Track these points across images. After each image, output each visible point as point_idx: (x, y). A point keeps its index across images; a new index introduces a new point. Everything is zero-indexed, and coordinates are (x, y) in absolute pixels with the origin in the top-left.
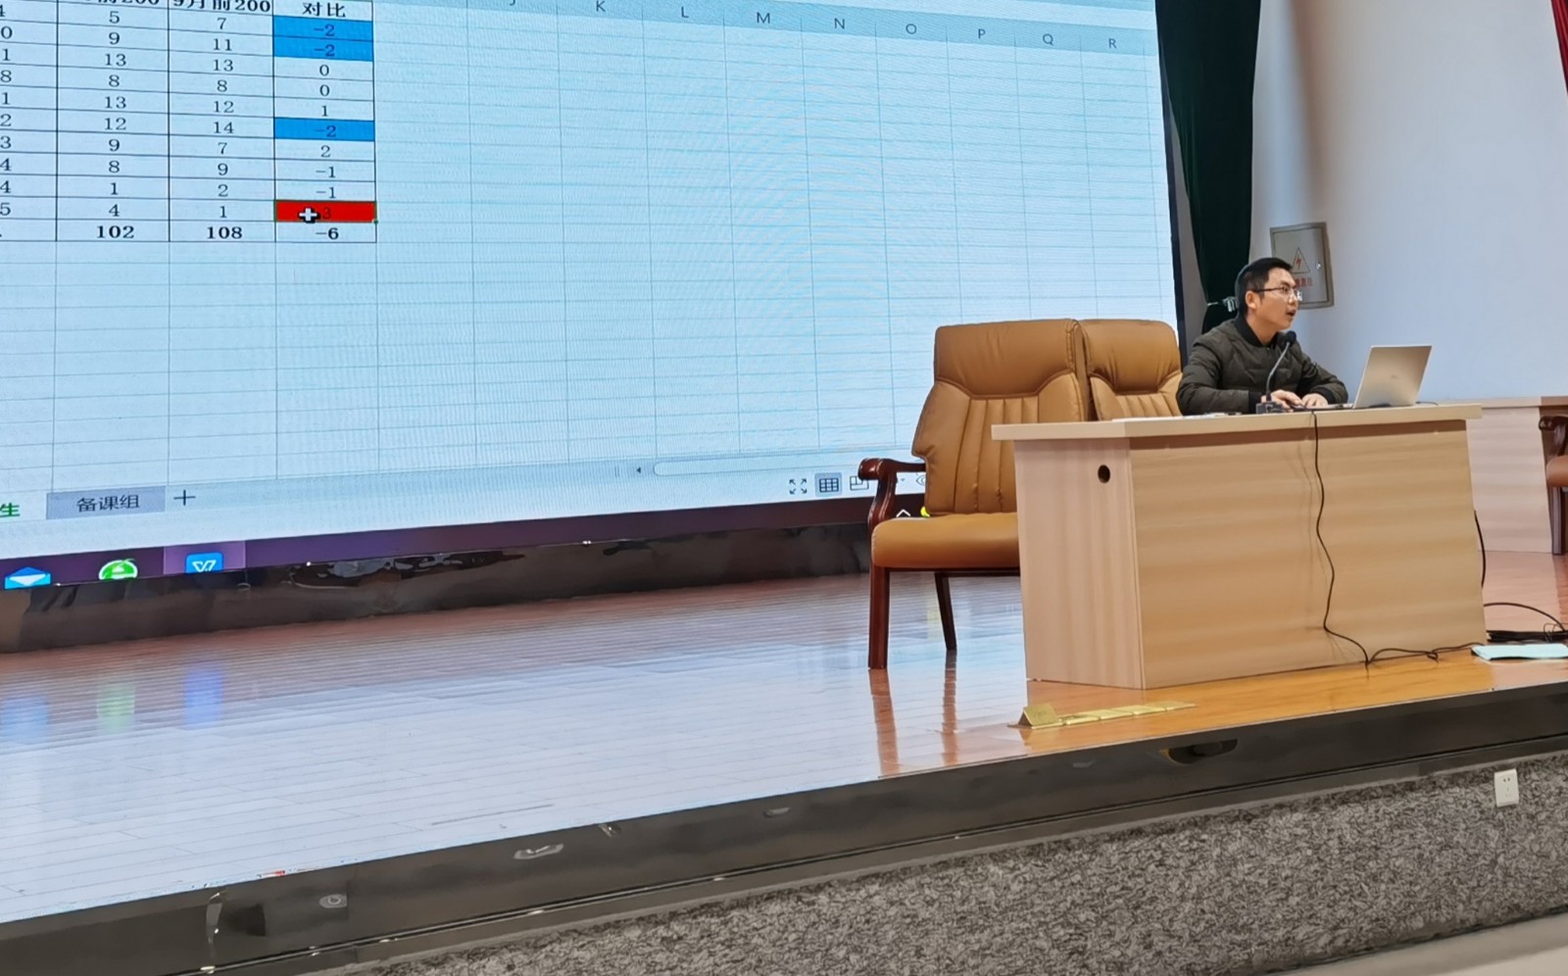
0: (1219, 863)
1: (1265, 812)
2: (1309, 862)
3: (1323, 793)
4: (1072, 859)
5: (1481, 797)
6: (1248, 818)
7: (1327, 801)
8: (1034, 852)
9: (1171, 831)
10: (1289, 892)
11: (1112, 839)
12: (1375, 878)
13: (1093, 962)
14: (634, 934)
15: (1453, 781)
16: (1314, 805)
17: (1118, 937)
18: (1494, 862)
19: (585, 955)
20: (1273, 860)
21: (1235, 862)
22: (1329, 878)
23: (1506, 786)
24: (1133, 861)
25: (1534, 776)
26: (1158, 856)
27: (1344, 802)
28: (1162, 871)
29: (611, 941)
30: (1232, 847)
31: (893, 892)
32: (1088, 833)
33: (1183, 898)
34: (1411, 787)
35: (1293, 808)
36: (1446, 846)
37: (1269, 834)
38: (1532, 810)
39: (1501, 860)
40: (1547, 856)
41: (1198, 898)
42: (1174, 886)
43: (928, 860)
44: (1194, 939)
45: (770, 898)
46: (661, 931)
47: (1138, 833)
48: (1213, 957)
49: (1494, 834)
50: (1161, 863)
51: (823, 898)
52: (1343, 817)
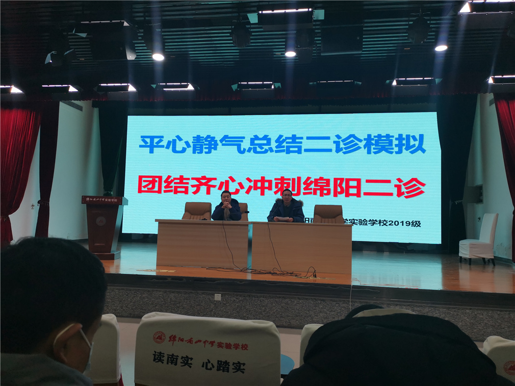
0: (140, 298)
1: (153, 291)
2: (162, 301)
3: (168, 290)
5: (210, 298)
9: (130, 290)
10: (156, 306)
12: (178, 307)
13: (110, 308)
15: (203, 293)
17: (116, 305)
18: (212, 311)
20: (153, 299)
21: (144, 298)
22: (166, 305)
23: (218, 297)
24: (121, 294)
25: (227, 296)
26: (127, 294)
27: (173, 292)
28: (127, 297)
30: (144, 296)
33: (131, 302)
34: (191, 293)
35: (160, 291)
36: (199, 305)
38: (225, 303)
39: (214, 310)
40: (228, 312)
42: (129, 300)
47: (123, 289)
48: (136, 313)
49: (213, 305)
50: (127, 295)
52: (172, 295)
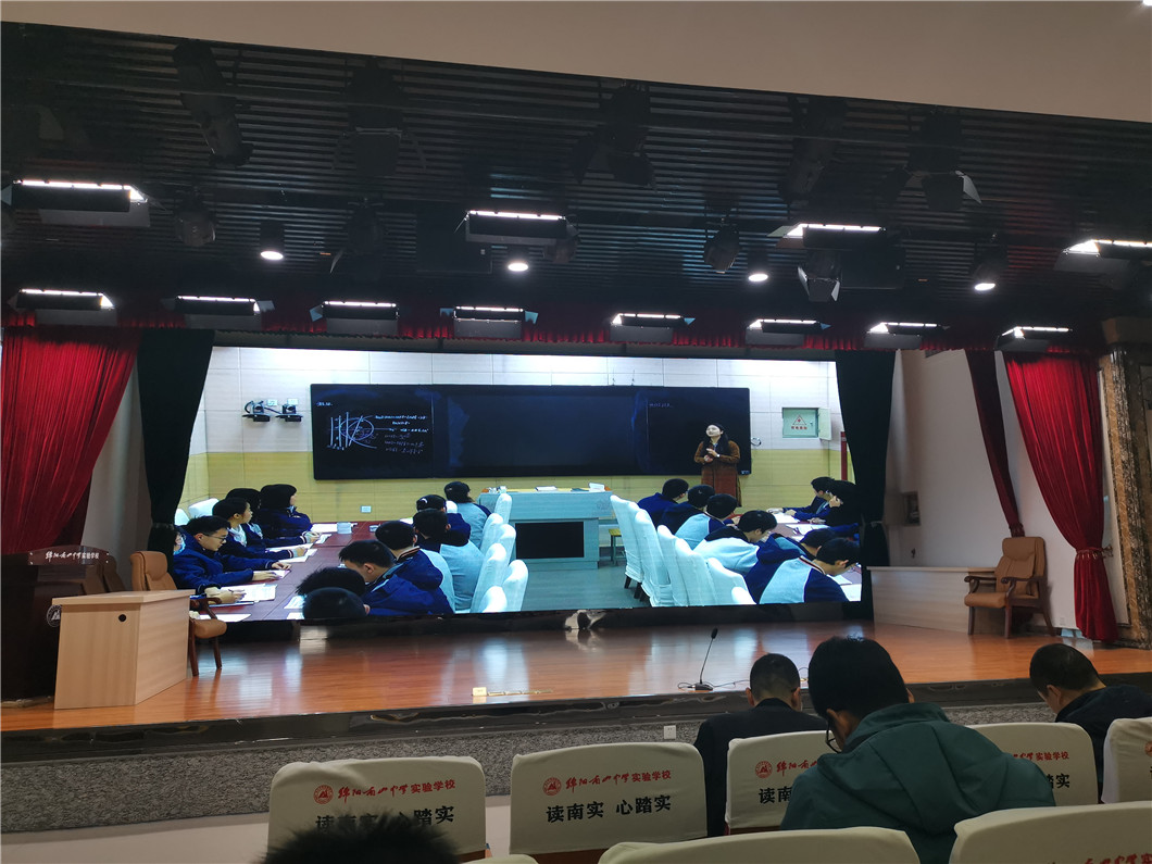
1: (540, 734)
3: (570, 728)
4: (444, 744)
5: (656, 735)
6: (531, 735)
7: (573, 731)
8: (425, 741)
11: (463, 739)
14: (249, 755)
15: (641, 728)
16: (566, 733)
19: (229, 761)
23: (670, 731)
26: (484, 746)
27: (581, 732)
29: (240, 757)
31: (359, 750)
32: (451, 736)
34: (618, 729)
37: (541, 742)
41: (503, 762)
43: (376, 741)
44: (499, 777)
45: (306, 748)
46: (260, 755)
51: (329, 750)
